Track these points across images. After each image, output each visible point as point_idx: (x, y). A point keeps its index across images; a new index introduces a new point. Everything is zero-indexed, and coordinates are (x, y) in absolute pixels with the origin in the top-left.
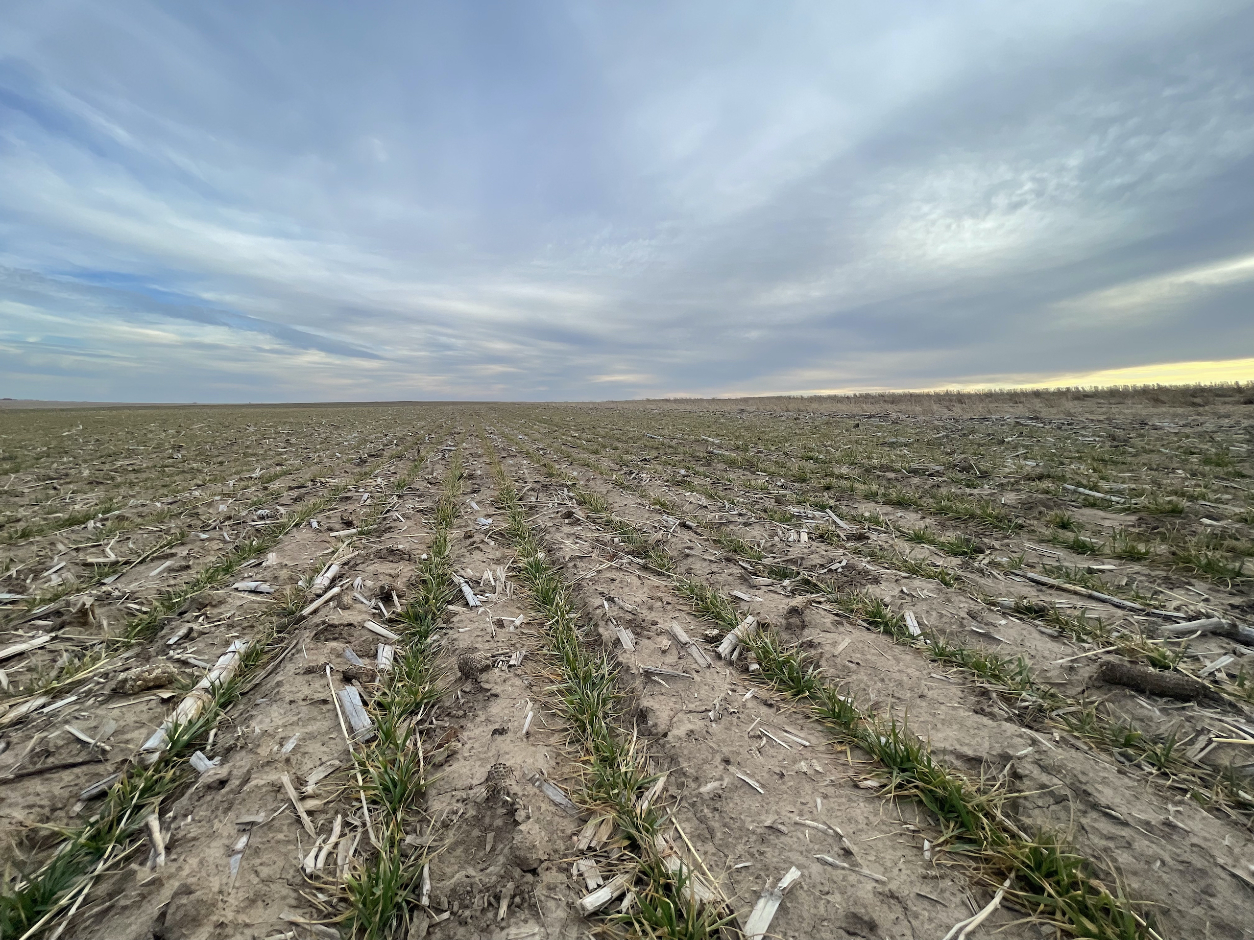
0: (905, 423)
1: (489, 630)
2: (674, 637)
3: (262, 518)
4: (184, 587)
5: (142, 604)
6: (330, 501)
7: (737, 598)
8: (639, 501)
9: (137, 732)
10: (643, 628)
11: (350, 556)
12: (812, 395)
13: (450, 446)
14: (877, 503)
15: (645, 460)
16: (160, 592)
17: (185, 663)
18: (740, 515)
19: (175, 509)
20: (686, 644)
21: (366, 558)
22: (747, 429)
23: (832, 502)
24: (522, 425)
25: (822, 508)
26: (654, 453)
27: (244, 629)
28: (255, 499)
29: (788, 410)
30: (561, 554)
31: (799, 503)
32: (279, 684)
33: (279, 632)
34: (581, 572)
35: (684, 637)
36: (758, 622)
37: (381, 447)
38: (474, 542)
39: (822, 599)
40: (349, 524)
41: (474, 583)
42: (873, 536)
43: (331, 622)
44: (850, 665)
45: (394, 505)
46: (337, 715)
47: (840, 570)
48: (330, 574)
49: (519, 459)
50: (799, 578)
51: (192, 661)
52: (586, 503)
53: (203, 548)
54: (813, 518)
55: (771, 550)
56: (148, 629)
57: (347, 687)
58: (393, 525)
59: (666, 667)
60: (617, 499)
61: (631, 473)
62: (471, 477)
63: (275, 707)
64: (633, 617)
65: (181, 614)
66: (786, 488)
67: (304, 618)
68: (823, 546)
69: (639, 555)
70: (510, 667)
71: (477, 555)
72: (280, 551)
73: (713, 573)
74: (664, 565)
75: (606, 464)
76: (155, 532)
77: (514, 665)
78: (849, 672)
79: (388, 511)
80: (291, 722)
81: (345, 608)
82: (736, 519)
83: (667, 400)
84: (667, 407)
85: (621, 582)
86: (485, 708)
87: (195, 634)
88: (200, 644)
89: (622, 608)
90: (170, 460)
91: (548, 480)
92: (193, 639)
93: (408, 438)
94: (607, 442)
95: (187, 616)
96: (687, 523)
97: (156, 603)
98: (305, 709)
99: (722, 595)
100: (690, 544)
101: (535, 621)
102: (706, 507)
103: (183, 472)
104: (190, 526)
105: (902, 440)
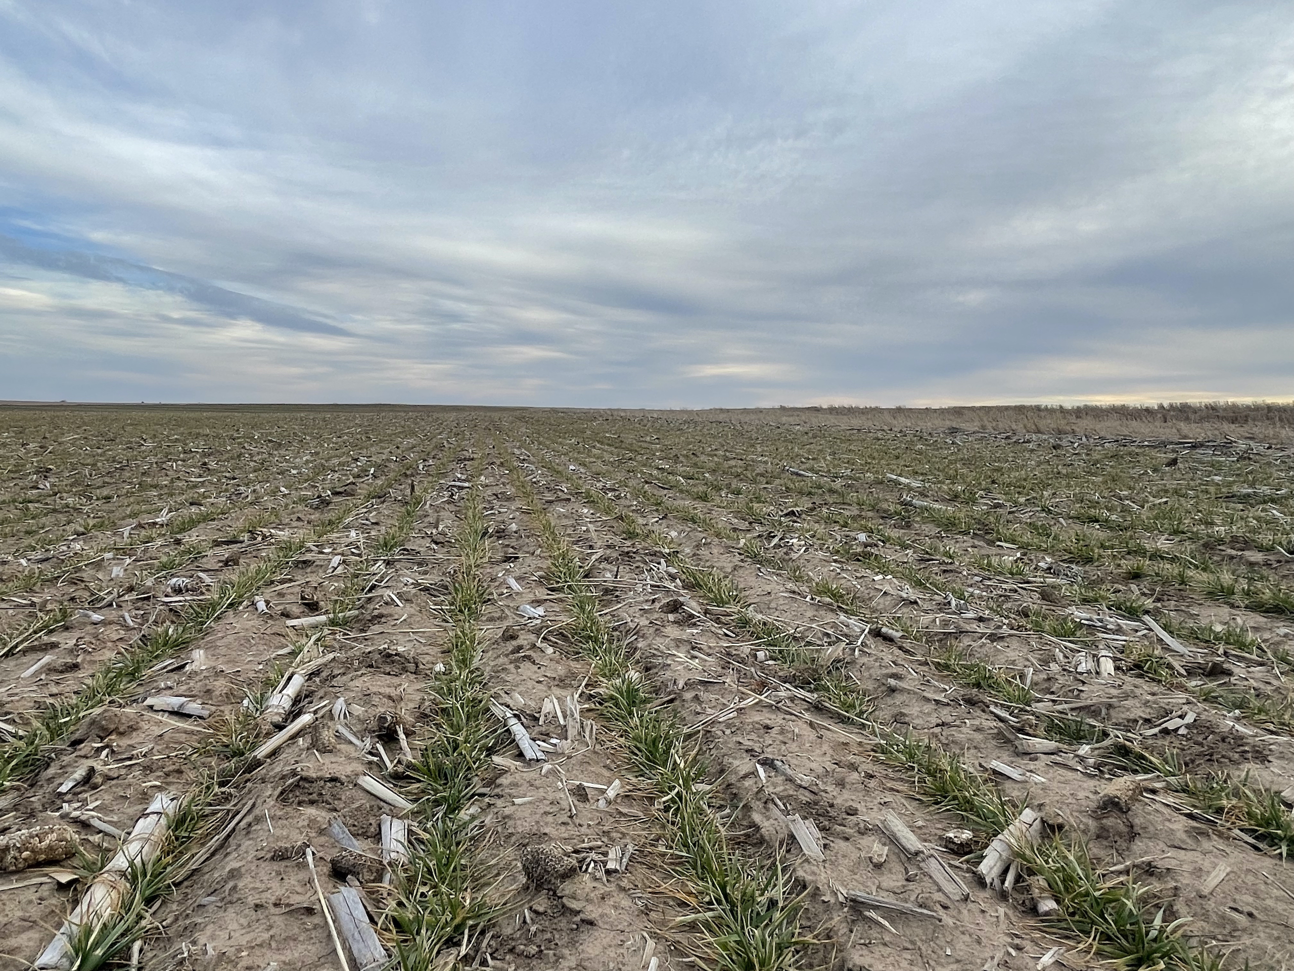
0: (1266, 460)
1: (564, 804)
2: (892, 840)
3: (178, 591)
4: (74, 700)
5: (12, 722)
6: (280, 566)
7: (995, 772)
8: (790, 585)
9: (25, 936)
10: (831, 819)
11: (320, 661)
12: (1081, 404)
13: (459, 480)
14: (1232, 606)
15: (792, 513)
16: (38, 705)
17: (85, 825)
18: (981, 619)
19: (49, 570)
20: (917, 853)
21: (347, 665)
22: (966, 462)
23: (1149, 603)
24: (574, 448)
25: (1132, 613)
26: (805, 504)
27: (167, 775)
28: (164, 559)
29: (1039, 431)
30: (668, 674)
31: (1085, 601)
32: (234, 874)
33: (222, 784)
34: (709, 711)
35: (912, 842)
36: (1043, 821)
37: (352, 479)
38: (520, 648)
39: (1158, 785)
40: (312, 607)
41: (531, 719)
42: (1239, 670)
43: (304, 774)
44: (1235, 915)
45: (382, 578)
46: (330, 935)
47: (1183, 731)
48: (291, 690)
49: (576, 506)
50: (1107, 742)
51: (96, 823)
52: (700, 586)
53: (96, 637)
54: (1119, 630)
55: (1047, 686)
56: (24, 764)
57: (342, 888)
58: (384, 611)
59: (885, 894)
60: (752, 581)
61: (770, 537)
62: (501, 534)
63: (231, 910)
64: (812, 797)
65: (75, 743)
66: (1056, 574)
67: (258, 763)
68: (1145, 687)
69: (804, 684)
70: (608, 872)
71: (527, 669)
72: (210, 648)
73: (943, 724)
74: (853, 706)
75: (723, 519)
76: (24, 606)
77: (616, 871)
78: (1234, 932)
79: (373, 587)
80: (258, 941)
81: (325, 750)
82: (974, 626)
83: (816, 410)
84: (816, 421)
85: (782, 732)
86: (573, 943)
87: (99, 780)
88: (104, 796)
89: (790, 780)
90: (34, 491)
91: (628, 543)
92: (95, 787)
93: (392, 465)
94: (723, 481)
95: (85, 748)
96: (884, 630)
97: (36, 724)
98: (279, 921)
99: (969, 764)
100: (894, 670)
101: (639, 793)
102: (916, 602)
103: (55, 511)
104: (73, 599)
105: (1265, 490)
